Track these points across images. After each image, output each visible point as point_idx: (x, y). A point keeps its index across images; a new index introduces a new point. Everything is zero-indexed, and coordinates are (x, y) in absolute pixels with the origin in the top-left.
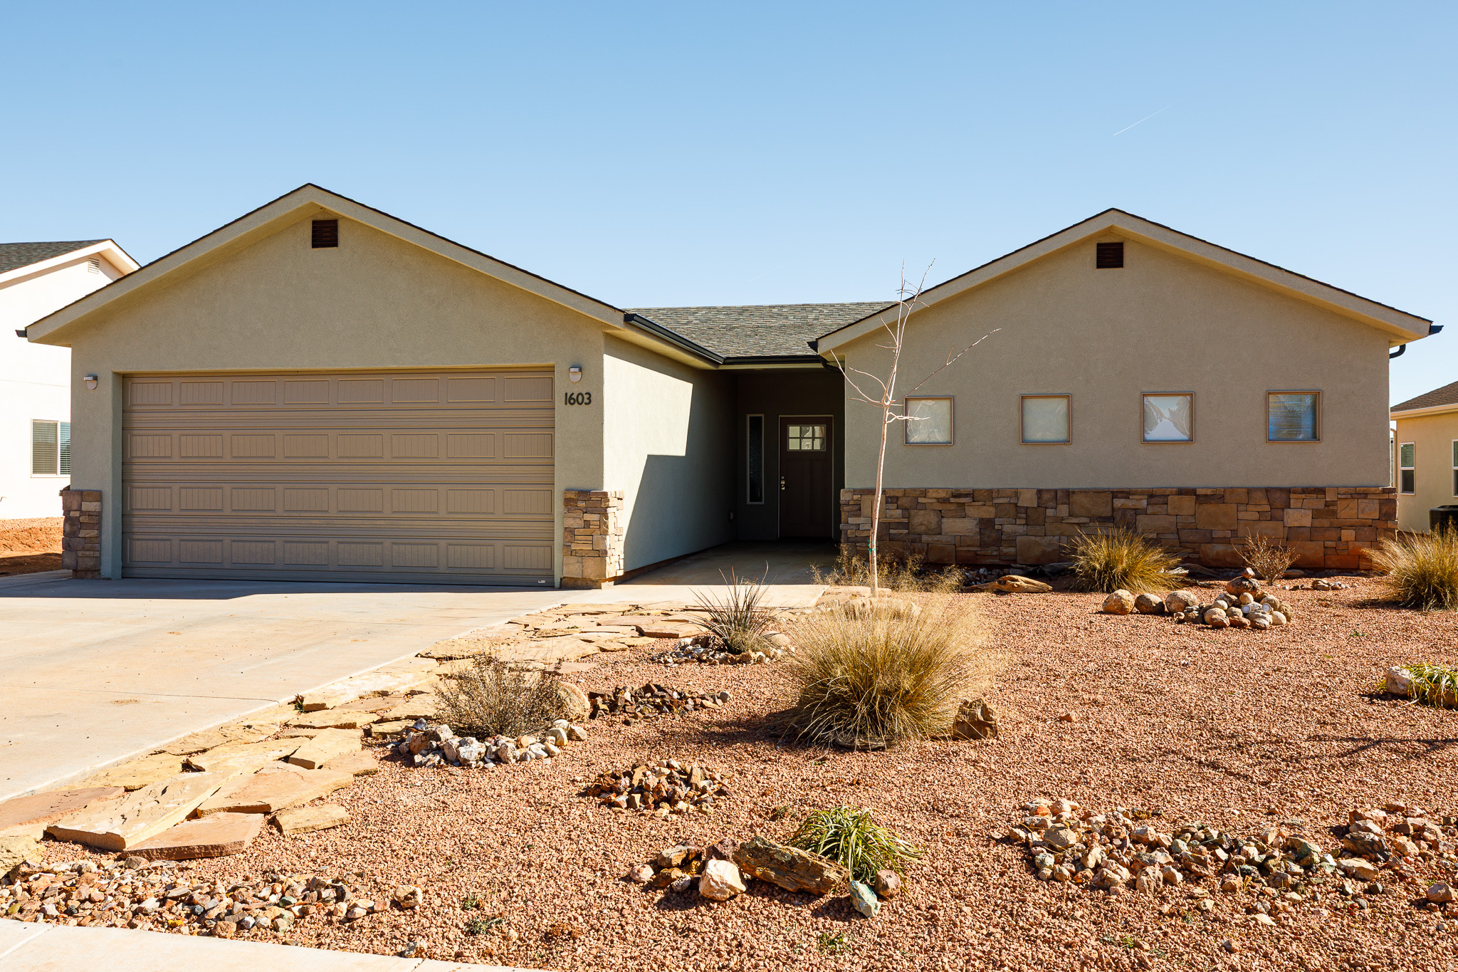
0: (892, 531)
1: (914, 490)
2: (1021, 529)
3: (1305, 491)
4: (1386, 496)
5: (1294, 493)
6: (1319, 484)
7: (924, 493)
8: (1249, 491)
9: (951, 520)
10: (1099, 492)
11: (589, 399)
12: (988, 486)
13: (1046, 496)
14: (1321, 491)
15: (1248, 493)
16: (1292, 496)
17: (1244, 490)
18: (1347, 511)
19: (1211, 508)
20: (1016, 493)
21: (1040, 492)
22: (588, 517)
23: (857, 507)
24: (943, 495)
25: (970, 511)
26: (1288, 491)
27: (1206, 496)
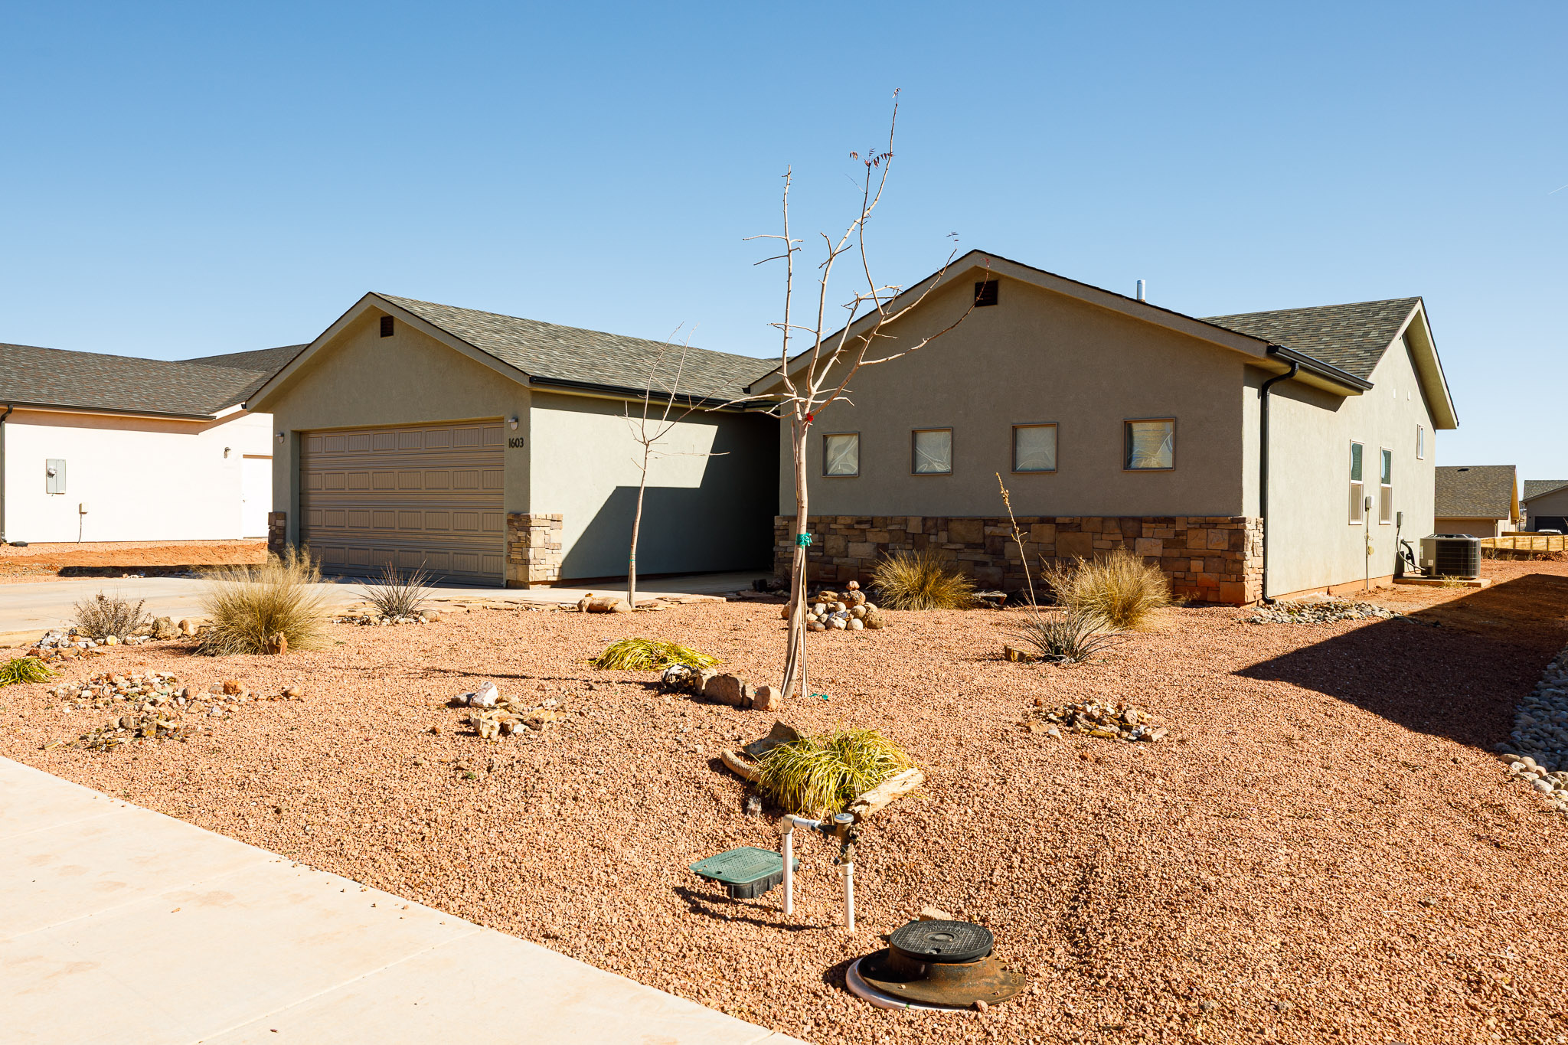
1: (827, 517)
3: (1157, 520)
4: (1235, 526)
5: (1146, 522)
6: (1171, 513)
7: (835, 520)
8: (1104, 520)
9: (855, 544)
10: (972, 520)
11: (522, 441)
12: (885, 514)
13: (930, 523)
14: (1170, 520)
15: (1103, 522)
16: (1144, 525)
17: (1100, 519)
18: (1196, 541)
19: (1069, 536)
20: (905, 521)
21: (925, 519)
22: (519, 534)
23: (785, 532)
24: (849, 521)
25: (870, 536)
26: (1140, 520)
27: (1064, 524)
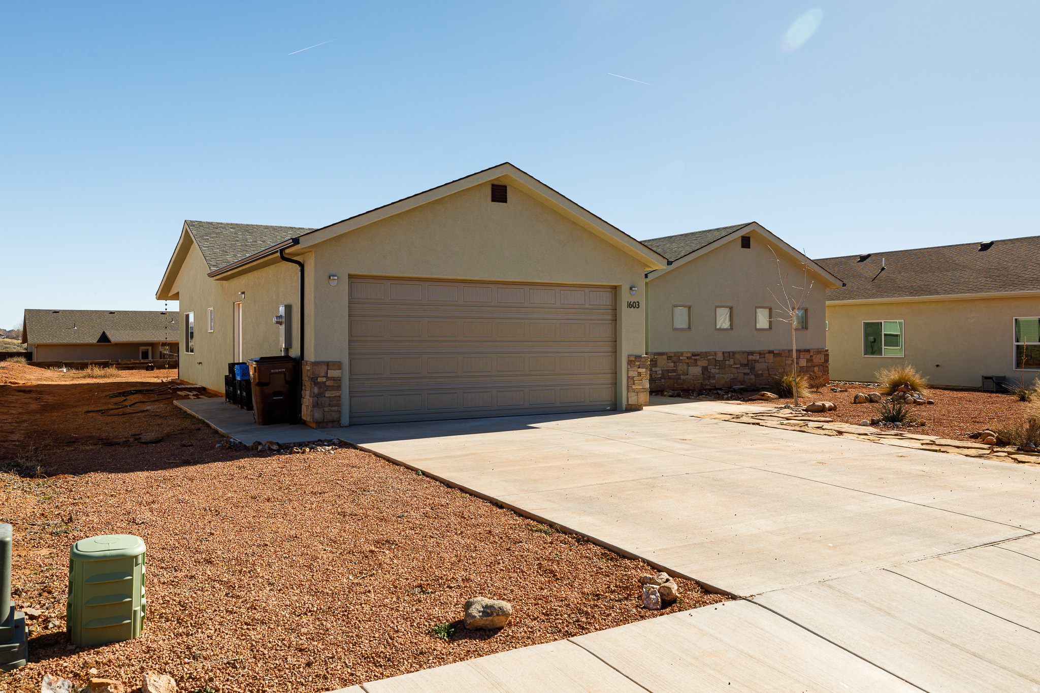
0: (670, 374)
1: (679, 352)
2: (717, 371)
3: (805, 351)
4: (826, 353)
6: (808, 348)
7: (682, 354)
9: (692, 367)
10: (743, 352)
11: (638, 305)
12: (706, 350)
13: (726, 355)
14: (808, 351)
16: (801, 353)
18: (816, 359)
19: (777, 358)
20: (716, 354)
21: (723, 353)
22: (640, 370)
24: (689, 355)
25: (699, 363)
26: (799, 351)
27: (777, 354)
